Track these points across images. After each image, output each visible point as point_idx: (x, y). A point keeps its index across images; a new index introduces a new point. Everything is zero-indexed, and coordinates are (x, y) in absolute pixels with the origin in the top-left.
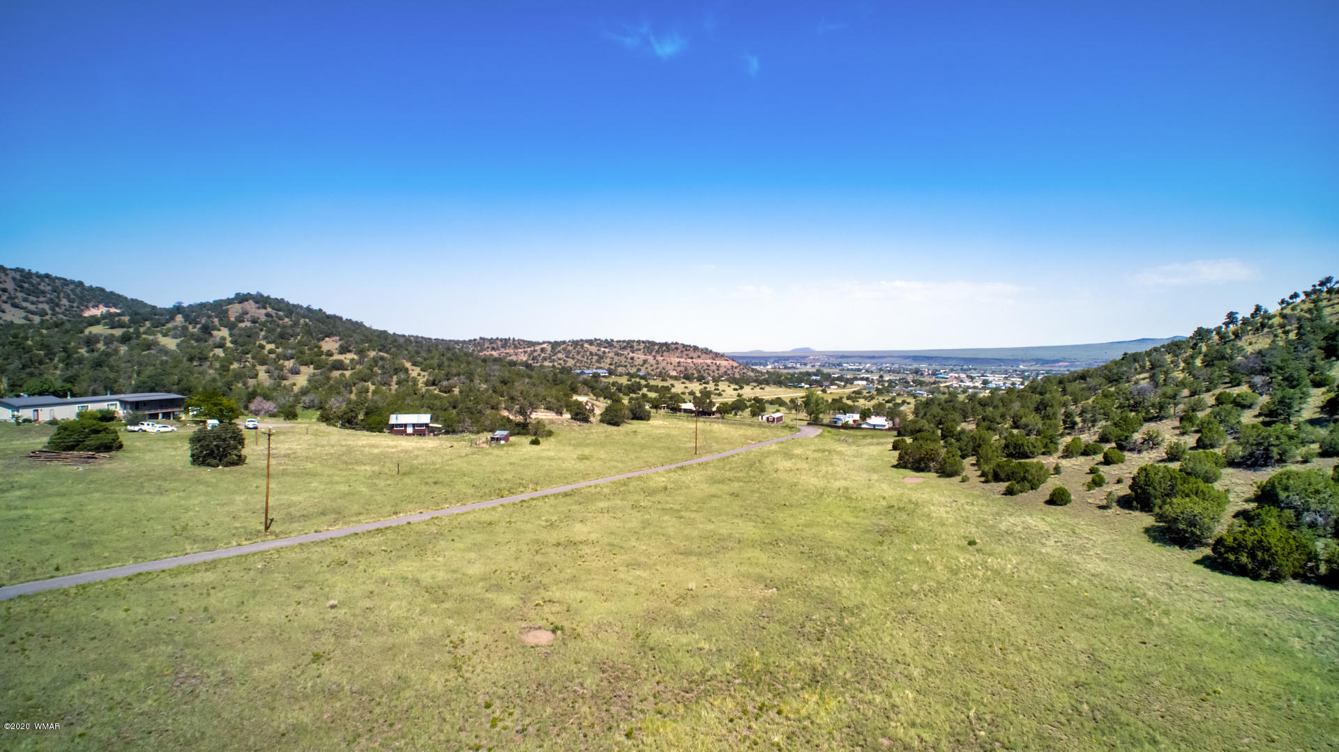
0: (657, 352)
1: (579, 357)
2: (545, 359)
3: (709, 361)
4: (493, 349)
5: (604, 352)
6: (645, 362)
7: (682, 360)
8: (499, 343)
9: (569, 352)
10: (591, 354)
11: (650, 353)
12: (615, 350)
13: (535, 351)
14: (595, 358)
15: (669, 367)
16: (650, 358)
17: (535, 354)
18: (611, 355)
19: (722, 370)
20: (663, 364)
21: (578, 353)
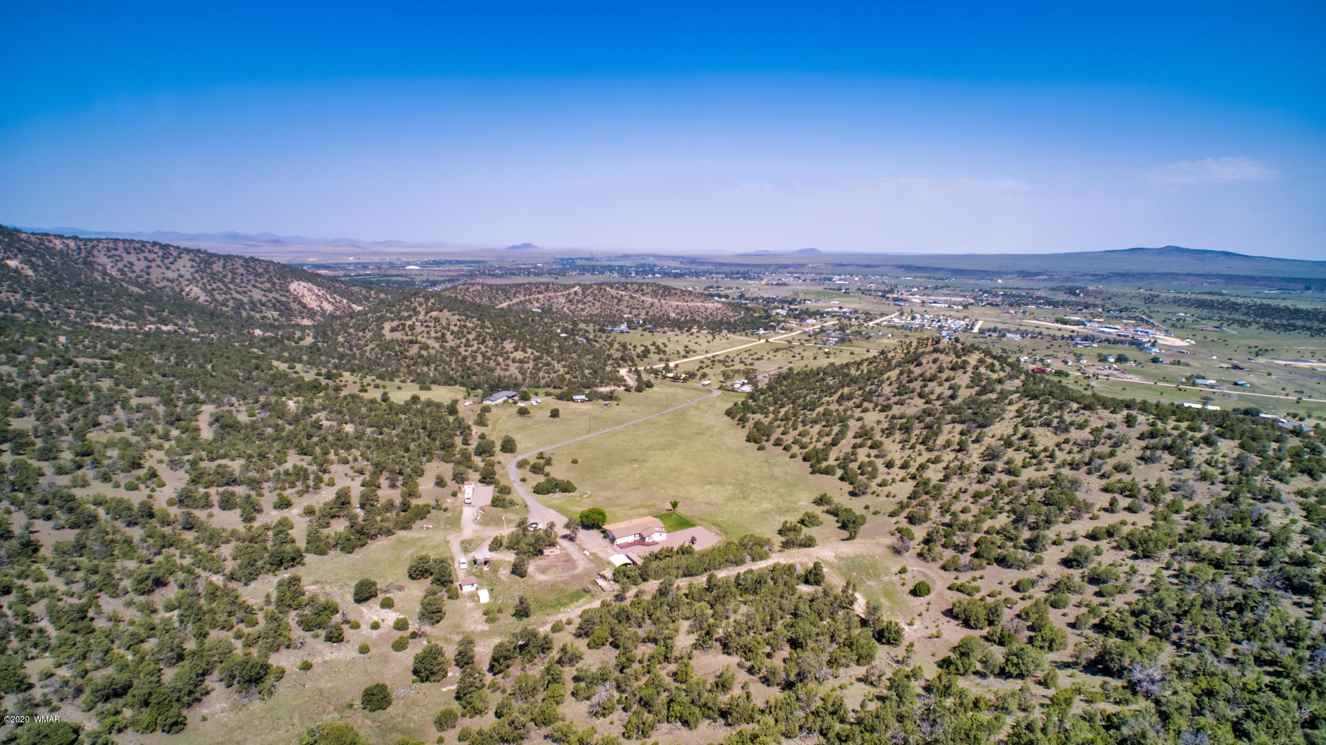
0: (662, 296)
1: (603, 300)
2: (578, 302)
3: (699, 304)
4: (539, 293)
5: (622, 295)
6: (652, 305)
7: (679, 303)
8: (543, 287)
9: (596, 295)
10: (612, 297)
11: (656, 297)
12: (630, 293)
13: (570, 294)
14: (616, 300)
15: (670, 309)
16: (656, 301)
17: (571, 297)
18: (627, 298)
19: (709, 311)
20: (666, 306)
21: (602, 296)
